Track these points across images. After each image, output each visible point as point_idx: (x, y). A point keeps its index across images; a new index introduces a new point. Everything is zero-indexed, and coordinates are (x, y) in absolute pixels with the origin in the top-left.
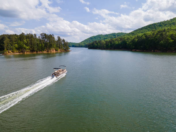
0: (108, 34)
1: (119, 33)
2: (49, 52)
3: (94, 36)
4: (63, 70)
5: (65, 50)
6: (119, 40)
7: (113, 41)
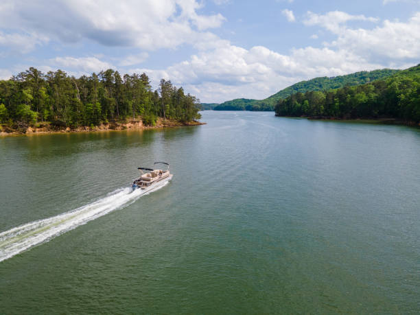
0: (345, 76)
1: (377, 72)
2: (119, 129)
3: (303, 82)
4: (161, 173)
5: (182, 121)
6: (373, 88)
7: (351, 93)
